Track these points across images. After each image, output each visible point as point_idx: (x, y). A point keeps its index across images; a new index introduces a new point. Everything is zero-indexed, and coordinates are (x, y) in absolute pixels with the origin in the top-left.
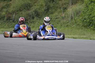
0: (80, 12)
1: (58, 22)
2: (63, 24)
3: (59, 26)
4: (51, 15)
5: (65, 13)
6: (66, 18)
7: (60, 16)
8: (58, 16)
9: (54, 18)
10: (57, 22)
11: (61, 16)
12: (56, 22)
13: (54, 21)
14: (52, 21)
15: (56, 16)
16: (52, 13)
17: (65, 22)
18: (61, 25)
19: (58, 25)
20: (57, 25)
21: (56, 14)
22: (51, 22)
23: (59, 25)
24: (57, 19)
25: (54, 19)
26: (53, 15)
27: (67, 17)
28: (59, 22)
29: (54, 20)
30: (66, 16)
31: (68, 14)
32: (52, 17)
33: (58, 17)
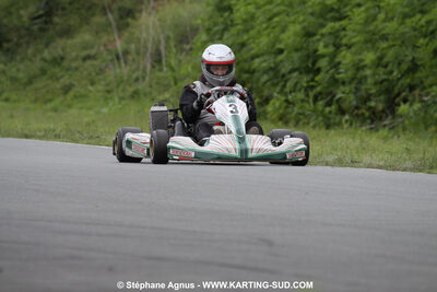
0: (195, 30)
1: (93, 74)
2: (118, 86)
3: (99, 91)
4: (61, 42)
5: (126, 34)
6: (130, 58)
7: (105, 45)
8: (92, 47)
9: (74, 54)
10: (90, 74)
11: (110, 47)
12: (85, 73)
13: (77, 69)
14: (68, 70)
15: (85, 48)
16: (67, 32)
17: (125, 78)
18: (109, 92)
19: (91, 88)
20: (90, 91)
21: (85, 36)
22: (62, 77)
23: (100, 88)
24: (89, 62)
25: (76, 59)
26: (69, 42)
27: (138, 53)
28: (98, 74)
29: (74, 65)
30: (133, 47)
31: (139, 39)
32: (68, 50)
33: (93, 52)
